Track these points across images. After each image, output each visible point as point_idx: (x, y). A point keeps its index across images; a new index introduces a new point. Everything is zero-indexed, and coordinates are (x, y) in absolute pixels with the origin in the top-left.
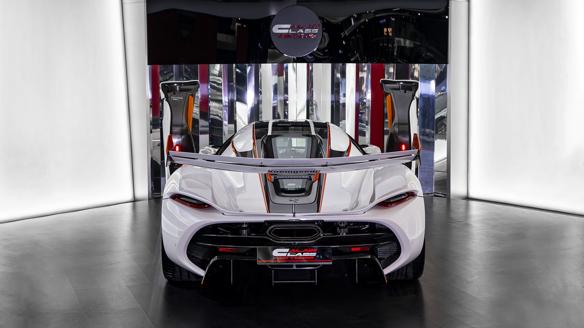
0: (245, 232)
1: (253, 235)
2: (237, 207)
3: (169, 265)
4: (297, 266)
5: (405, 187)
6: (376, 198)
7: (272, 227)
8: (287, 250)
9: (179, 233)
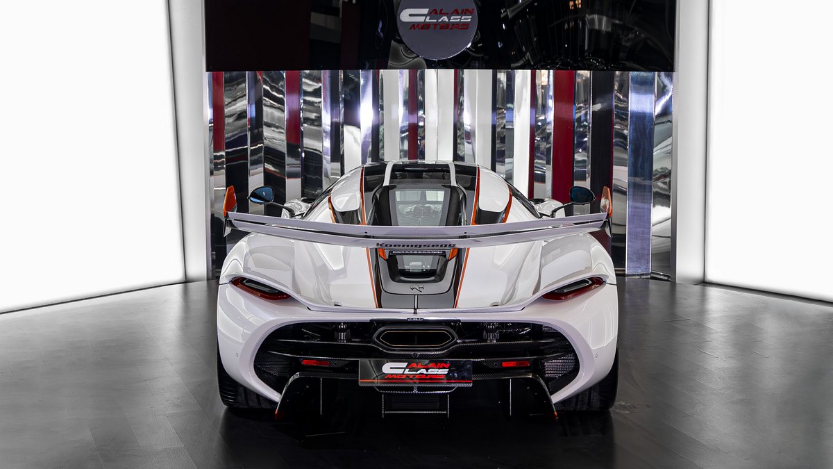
0: (342, 335)
1: (356, 342)
2: (329, 297)
3: (228, 384)
4: (419, 389)
5: (588, 269)
6: (542, 286)
7: (382, 329)
8: (405, 365)
9: (243, 335)
